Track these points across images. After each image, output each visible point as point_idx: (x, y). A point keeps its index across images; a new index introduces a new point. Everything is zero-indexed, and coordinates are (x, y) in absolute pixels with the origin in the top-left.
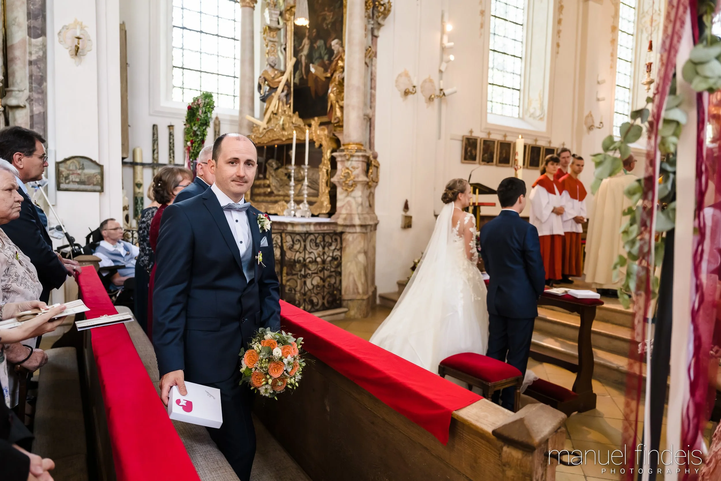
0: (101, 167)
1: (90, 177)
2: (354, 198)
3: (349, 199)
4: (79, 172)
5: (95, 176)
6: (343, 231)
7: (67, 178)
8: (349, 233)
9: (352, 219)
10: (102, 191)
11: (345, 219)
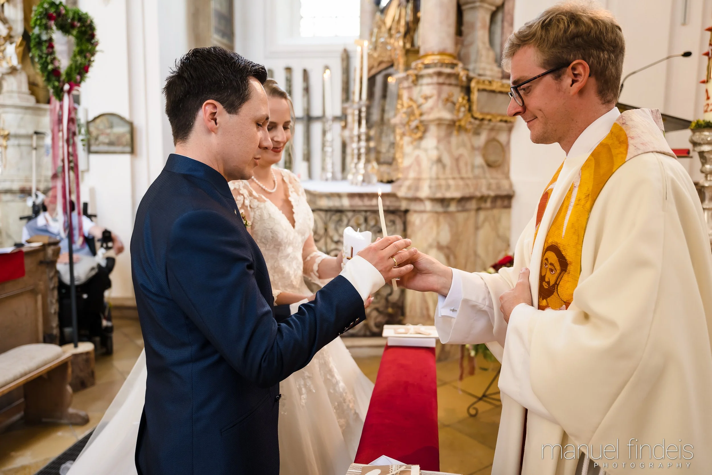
0: (131, 124)
1: (119, 137)
2: (426, 150)
3: (417, 152)
4: (108, 131)
5: (123, 135)
6: (408, 208)
7: (96, 139)
8: (416, 212)
9: (417, 189)
10: (132, 152)
11: (409, 188)
